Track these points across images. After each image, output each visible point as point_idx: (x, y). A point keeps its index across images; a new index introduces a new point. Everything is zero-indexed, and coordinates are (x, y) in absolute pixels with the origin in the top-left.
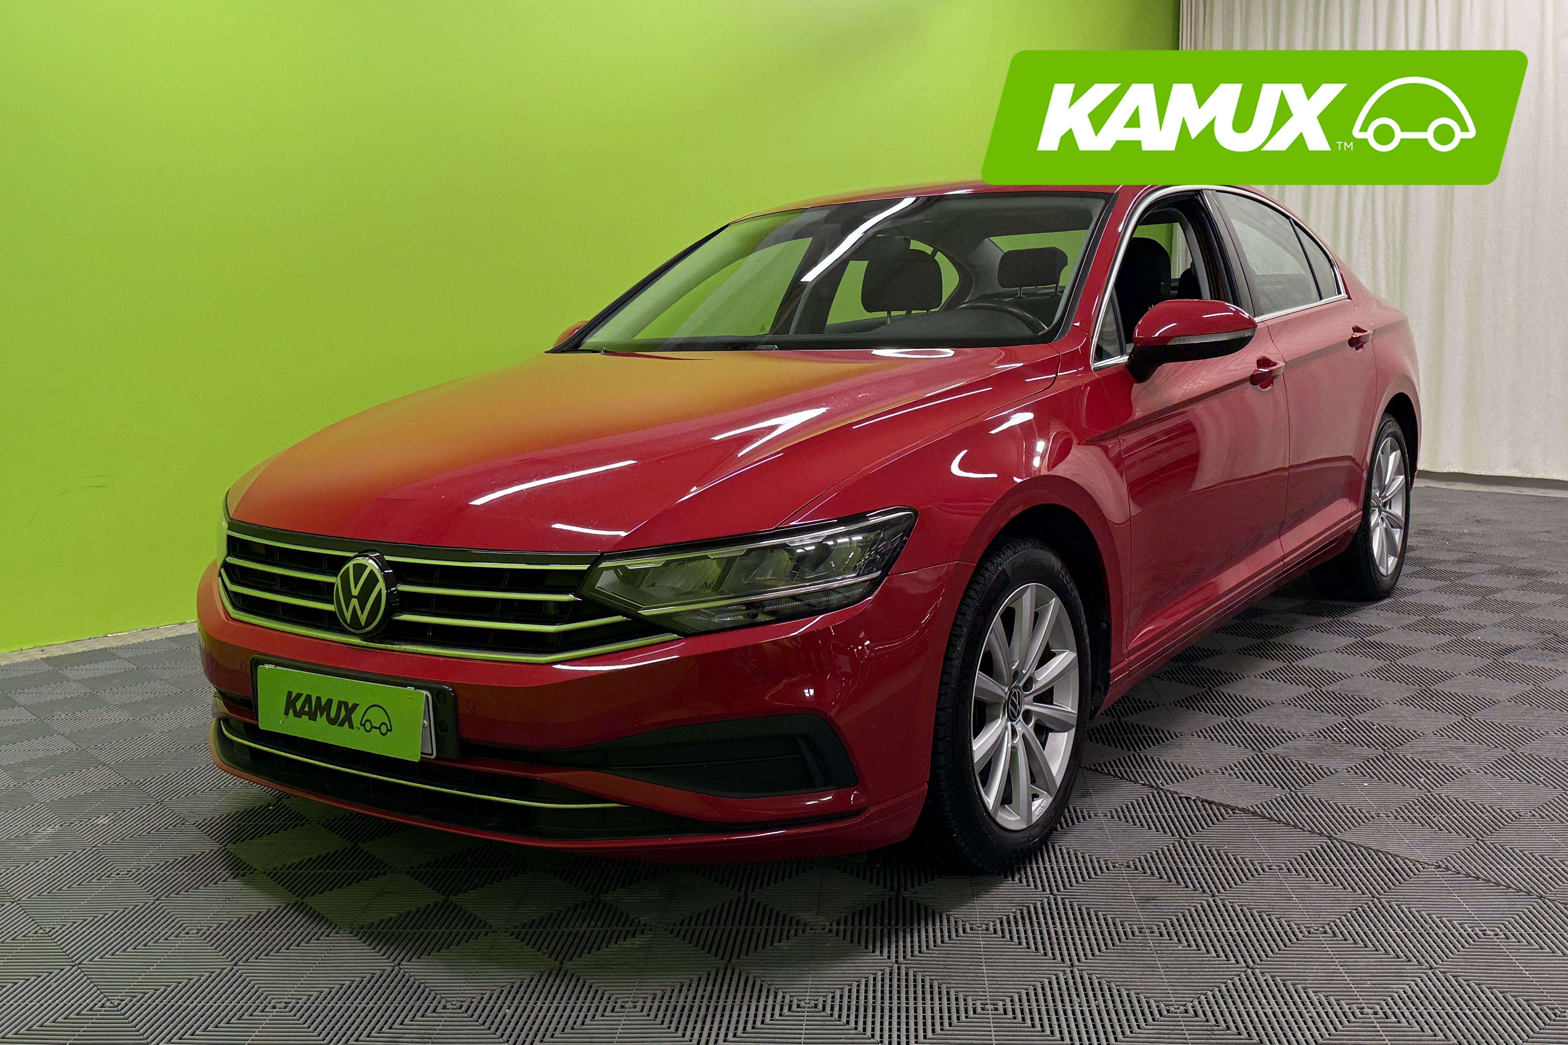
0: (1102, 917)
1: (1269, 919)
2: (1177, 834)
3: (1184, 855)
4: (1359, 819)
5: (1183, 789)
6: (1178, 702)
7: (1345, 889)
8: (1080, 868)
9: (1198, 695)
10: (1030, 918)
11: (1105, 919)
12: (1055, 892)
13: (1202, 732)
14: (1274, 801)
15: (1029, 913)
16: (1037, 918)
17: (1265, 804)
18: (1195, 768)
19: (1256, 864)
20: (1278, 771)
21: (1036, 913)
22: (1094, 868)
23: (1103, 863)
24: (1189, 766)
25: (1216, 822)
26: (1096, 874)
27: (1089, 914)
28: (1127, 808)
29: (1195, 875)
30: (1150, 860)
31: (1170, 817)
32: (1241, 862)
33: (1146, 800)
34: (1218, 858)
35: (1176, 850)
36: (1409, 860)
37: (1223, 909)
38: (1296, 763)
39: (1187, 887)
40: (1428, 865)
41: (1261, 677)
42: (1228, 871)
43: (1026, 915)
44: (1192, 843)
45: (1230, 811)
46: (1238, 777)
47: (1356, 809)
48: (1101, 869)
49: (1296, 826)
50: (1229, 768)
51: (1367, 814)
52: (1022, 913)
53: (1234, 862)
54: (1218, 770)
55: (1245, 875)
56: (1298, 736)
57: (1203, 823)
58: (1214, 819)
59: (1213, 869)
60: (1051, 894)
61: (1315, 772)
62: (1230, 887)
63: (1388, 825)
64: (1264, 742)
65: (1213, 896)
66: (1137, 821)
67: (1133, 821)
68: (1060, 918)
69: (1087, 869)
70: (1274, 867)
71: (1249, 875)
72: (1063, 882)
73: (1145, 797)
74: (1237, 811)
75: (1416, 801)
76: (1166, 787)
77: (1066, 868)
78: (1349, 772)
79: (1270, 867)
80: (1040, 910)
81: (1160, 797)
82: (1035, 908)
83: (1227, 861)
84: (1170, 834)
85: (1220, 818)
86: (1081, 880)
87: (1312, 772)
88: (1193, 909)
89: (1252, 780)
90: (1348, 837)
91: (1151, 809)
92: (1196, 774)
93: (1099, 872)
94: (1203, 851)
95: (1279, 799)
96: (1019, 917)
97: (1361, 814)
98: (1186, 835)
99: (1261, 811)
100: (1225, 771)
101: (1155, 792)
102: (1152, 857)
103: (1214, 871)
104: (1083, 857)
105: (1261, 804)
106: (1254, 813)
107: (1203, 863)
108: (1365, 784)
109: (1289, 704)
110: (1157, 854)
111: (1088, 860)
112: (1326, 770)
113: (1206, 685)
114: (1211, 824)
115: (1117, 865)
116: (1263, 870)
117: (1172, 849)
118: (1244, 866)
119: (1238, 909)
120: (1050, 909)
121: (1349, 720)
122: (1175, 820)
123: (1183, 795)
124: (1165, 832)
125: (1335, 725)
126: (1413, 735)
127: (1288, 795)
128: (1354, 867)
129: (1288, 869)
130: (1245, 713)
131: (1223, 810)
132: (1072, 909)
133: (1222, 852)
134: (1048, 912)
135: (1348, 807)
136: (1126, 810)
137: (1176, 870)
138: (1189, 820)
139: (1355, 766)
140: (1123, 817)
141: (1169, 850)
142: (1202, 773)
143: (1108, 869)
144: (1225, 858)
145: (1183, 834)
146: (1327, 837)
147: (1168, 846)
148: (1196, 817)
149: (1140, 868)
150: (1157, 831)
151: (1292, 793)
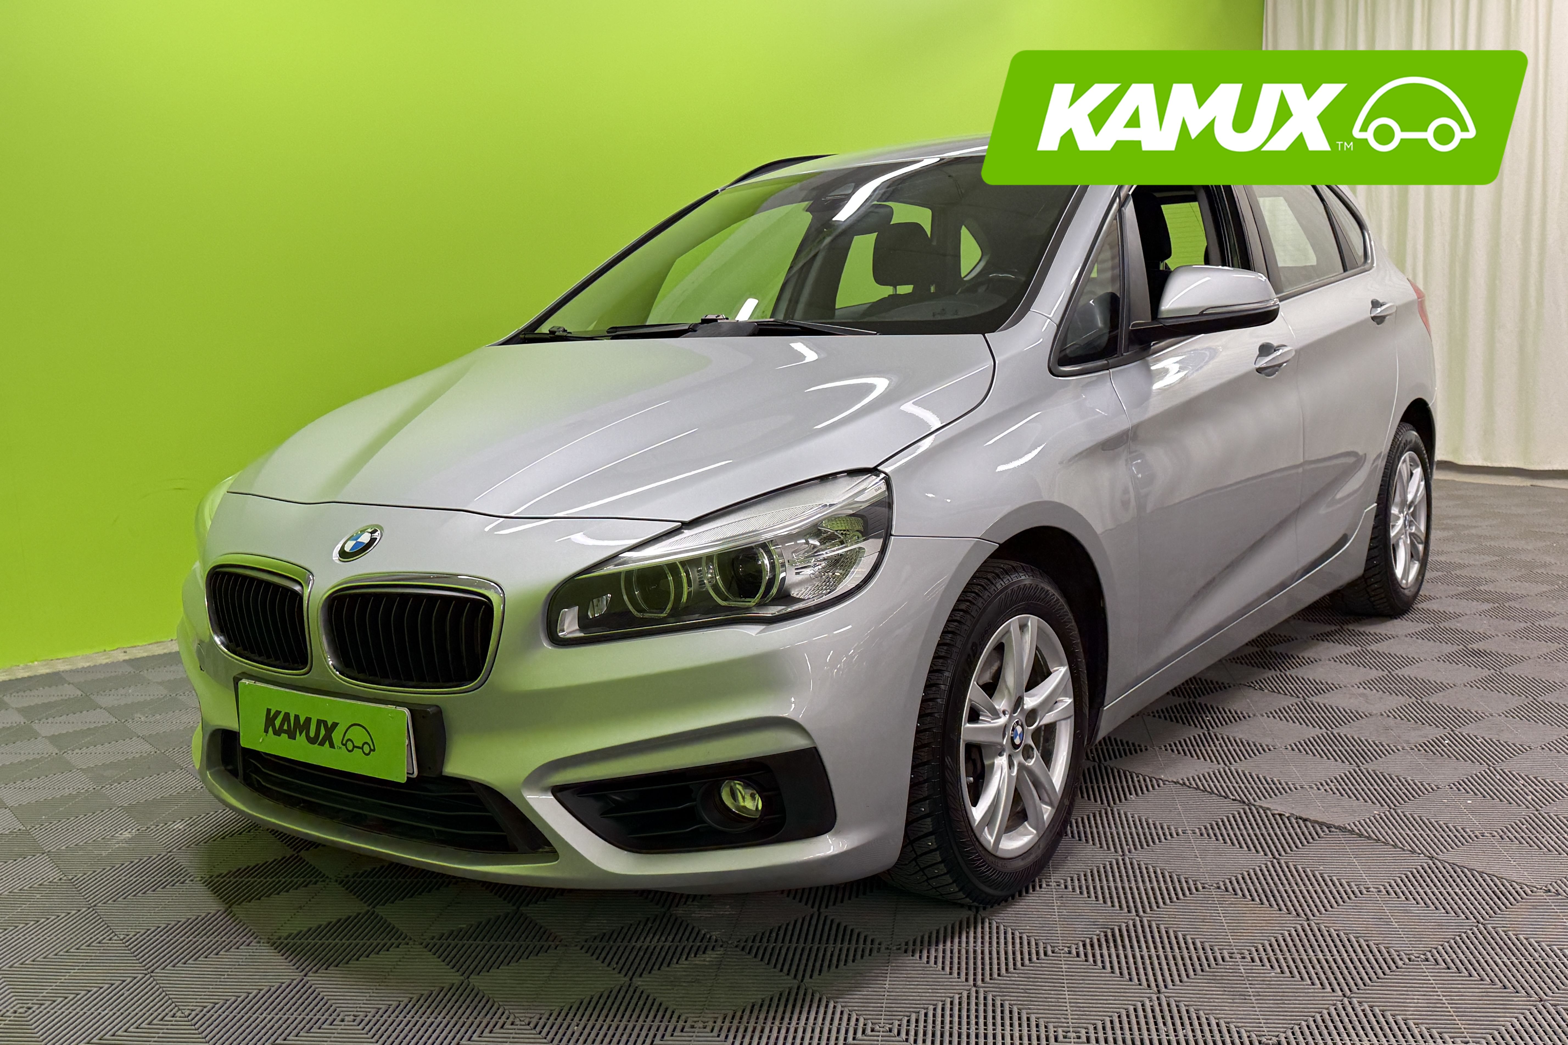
0: (1190, 941)
1: (1366, 945)
2: (1269, 854)
3: (1278, 875)
4: (1462, 838)
5: (1277, 805)
6: (1271, 712)
7: (1447, 913)
8: (1167, 889)
9: (1293, 705)
10: (1115, 942)
11: (1193, 943)
12: (1141, 913)
13: (1296, 745)
14: (1372, 818)
15: (1114, 936)
16: (1123, 943)
17: (1363, 822)
18: (1290, 783)
19: (1354, 886)
20: (1377, 787)
21: (1122, 937)
22: (1182, 890)
23: (1191, 883)
24: (1282, 781)
26: (1184, 894)
27: (1176, 937)
28: (1217, 824)
29: (1289, 897)
30: (1241, 881)
31: (1262, 835)
32: (1338, 884)
33: (1237, 816)
34: (1313, 879)
35: (1268, 871)
36: (1516, 882)
37: (1319, 935)
38: (1395, 779)
39: (1280, 909)
40: (1537, 888)
41: (1359, 687)
42: (1325, 894)
43: (1111, 937)
44: (1286, 863)
45: (1325, 829)
46: (1334, 793)
47: (1459, 828)
48: (1189, 889)
49: (1395, 846)
51: (1471, 833)
52: (1106, 936)
53: (1330, 883)
54: (1314, 786)
55: (1341, 898)
56: (1398, 750)
57: (1298, 842)
58: (1309, 837)
60: (1137, 916)
61: (1416, 788)
62: (1326, 911)
64: (1362, 756)
65: (1308, 919)
68: (1146, 942)
69: (1175, 889)
70: (1372, 890)
71: (1345, 897)
72: (1149, 903)
73: (1236, 813)
74: (1333, 829)
76: (1258, 803)
77: (1153, 889)
78: (1451, 788)
79: (1368, 889)
80: (1125, 934)
81: (1252, 813)
82: (1120, 931)
83: (1322, 883)
84: (1262, 853)
85: (1316, 836)
86: (1168, 901)
87: (1413, 789)
88: (1286, 934)
90: (1450, 857)
91: (1242, 827)
93: (1187, 893)
94: (1297, 872)
95: (1378, 817)
96: (1103, 939)
97: (1464, 833)
98: (1280, 855)
99: (1359, 830)
100: (1320, 787)
102: (1243, 878)
103: (1308, 893)
104: (1170, 876)
105: (1359, 821)
106: (1352, 832)
107: (1297, 884)
108: (1469, 802)
110: (1249, 875)
111: (1176, 880)
112: (1427, 786)
114: (1306, 843)
115: (1206, 886)
116: (1361, 892)
117: (1265, 869)
118: (1340, 888)
119: (1334, 934)
120: (1135, 931)
123: (1276, 812)
124: (1257, 851)
125: (1437, 738)
126: (1519, 749)
127: (1387, 813)
128: (1457, 890)
129: (1387, 892)
130: (1341, 725)
131: (1318, 829)
132: (1159, 932)
133: (1317, 873)
134: (1133, 934)
135: (1450, 825)
136: (1216, 827)
137: (1269, 892)
138: (1282, 838)
139: (1458, 782)
140: (1212, 835)
141: (1261, 870)
142: (1296, 789)
143: (1197, 890)
144: (1320, 879)
145: (1276, 854)
146: (1428, 857)
147: (1259, 866)
148: (1290, 835)
149: (1230, 889)
150: (1249, 850)
151: (1392, 810)
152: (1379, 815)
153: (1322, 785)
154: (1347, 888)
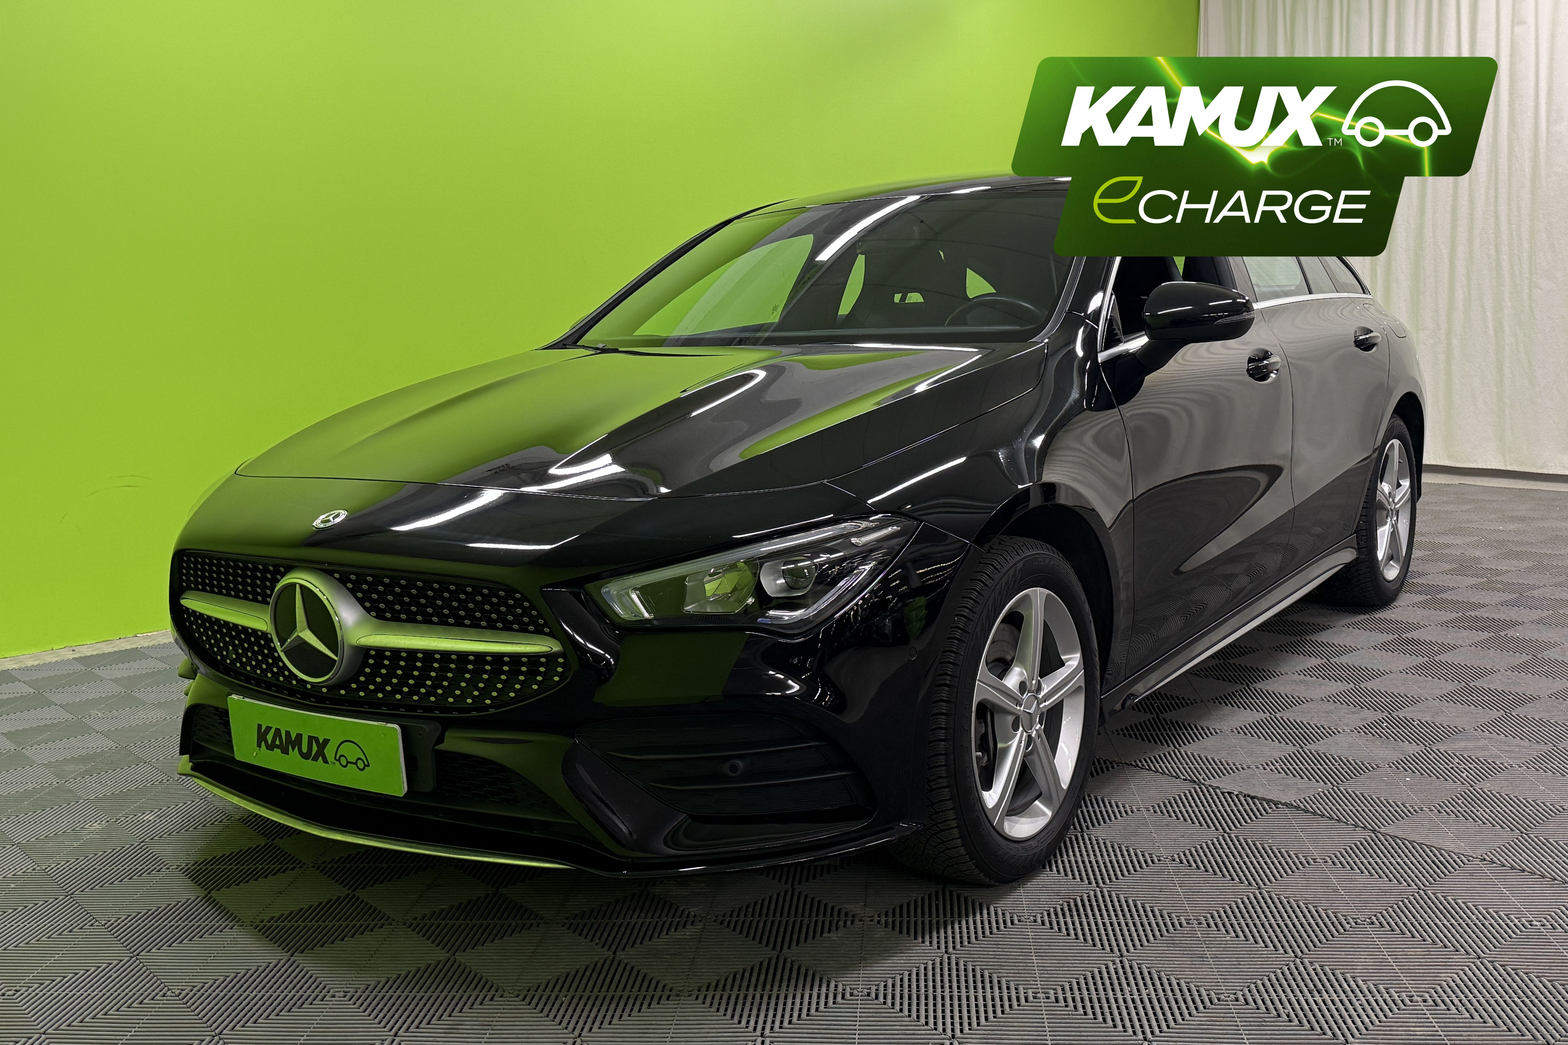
0: (1148, 909)
1: (1316, 911)
2: (1220, 828)
3: (1229, 848)
4: (1402, 813)
5: (1225, 784)
6: (1217, 699)
7: (1390, 881)
8: (1125, 862)
9: (1237, 692)
10: (1078, 910)
11: (1152, 911)
12: (1101, 885)
13: (1241, 729)
14: (1317, 796)
15: (1076, 905)
16: (1085, 910)
17: (1308, 799)
18: (1237, 764)
19: (1301, 857)
20: (1319, 766)
21: (1083, 905)
22: (1139, 862)
23: (1147, 856)
24: (1230, 762)
25: (1259, 816)
26: (1141, 867)
27: (1135, 906)
28: (1169, 803)
29: (1240, 868)
30: (1195, 854)
31: (1213, 811)
32: (1286, 856)
33: (1188, 795)
34: (1263, 851)
35: (1220, 844)
36: (1454, 853)
37: (1269, 901)
38: (1337, 758)
39: (1233, 880)
40: (1473, 858)
41: (1299, 674)
42: (1273, 864)
43: (1074, 907)
44: (1236, 837)
45: (1273, 806)
46: (1279, 773)
47: (1399, 803)
48: (1146, 862)
49: (1339, 821)
50: (1270, 764)
51: (1410, 808)
52: (1069, 905)
53: (1279, 855)
54: (1260, 766)
55: (1290, 868)
56: (1339, 732)
57: (1247, 817)
58: (1258, 813)
59: (1258, 862)
60: (1097, 887)
61: (1357, 767)
62: (1276, 880)
63: (1431, 819)
64: (1305, 738)
65: (1259, 888)
66: (1180, 815)
67: (1176, 816)
68: (1107, 911)
69: (1132, 862)
70: (1318, 860)
71: (1294, 867)
72: (1108, 875)
73: (1187, 792)
74: (1279, 806)
75: (1459, 795)
76: (1208, 782)
77: (1111, 862)
78: (1390, 767)
79: (1314, 860)
80: (1087, 903)
81: (1202, 792)
82: (1082, 901)
83: (1272, 855)
84: (1214, 828)
85: (1264, 812)
86: (1126, 873)
87: (1354, 768)
88: (1239, 901)
89: (1294, 775)
90: (1391, 830)
91: (1193, 805)
92: (1237, 769)
93: (1144, 865)
94: (1247, 845)
95: (1322, 794)
96: (1066, 909)
97: (1404, 808)
98: (1230, 830)
99: (1304, 806)
100: (1266, 766)
101: (1197, 787)
102: (1196, 851)
103: (1259, 864)
104: (1127, 851)
105: (1304, 798)
106: (1298, 808)
107: (1247, 856)
108: (1408, 779)
109: (1329, 701)
110: (1201, 848)
111: (1133, 854)
112: (1368, 765)
113: (1244, 682)
114: (1254, 819)
115: (1162, 858)
116: (1308, 862)
117: (1216, 843)
118: (1289, 860)
119: (1285, 901)
120: (1097, 901)
121: (1389, 716)
122: (1218, 814)
123: (1225, 791)
124: (1208, 826)
125: (1375, 721)
126: (1453, 730)
127: (1331, 790)
128: (1399, 860)
129: (1333, 862)
130: (1284, 710)
131: (1266, 805)
132: (1119, 901)
133: (1266, 845)
134: (1095, 904)
135: (1391, 801)
136: (1168, 805)
137: (1221, 864)
138: (1232, 814)
139: (1397, 761)
140: (1165, 811)
141: (1213, 844)
142: (1243, 769)
143: (1153, 862)
144: (1270, 852)
145: (1227, 829)
146: (1371, 830)
147: (1212, 840)
148: (1239, 812)
149: (1185, 861)
150: (1201, 826)
151: (1335, 788)
152: (1323, 792)
153: (1267, 765)
154: (1296, 860)
